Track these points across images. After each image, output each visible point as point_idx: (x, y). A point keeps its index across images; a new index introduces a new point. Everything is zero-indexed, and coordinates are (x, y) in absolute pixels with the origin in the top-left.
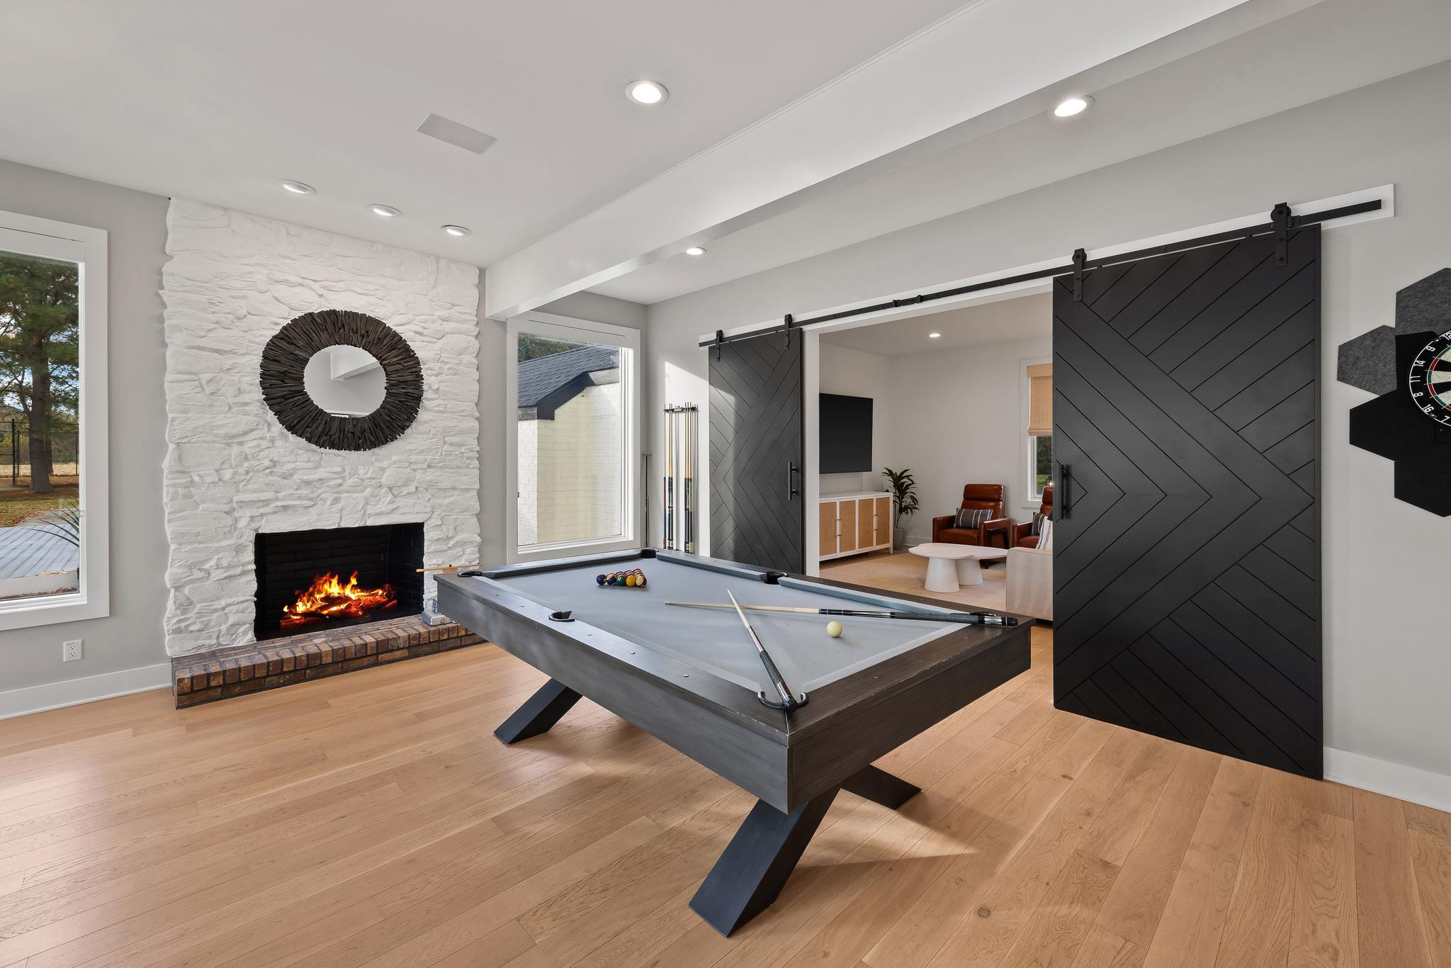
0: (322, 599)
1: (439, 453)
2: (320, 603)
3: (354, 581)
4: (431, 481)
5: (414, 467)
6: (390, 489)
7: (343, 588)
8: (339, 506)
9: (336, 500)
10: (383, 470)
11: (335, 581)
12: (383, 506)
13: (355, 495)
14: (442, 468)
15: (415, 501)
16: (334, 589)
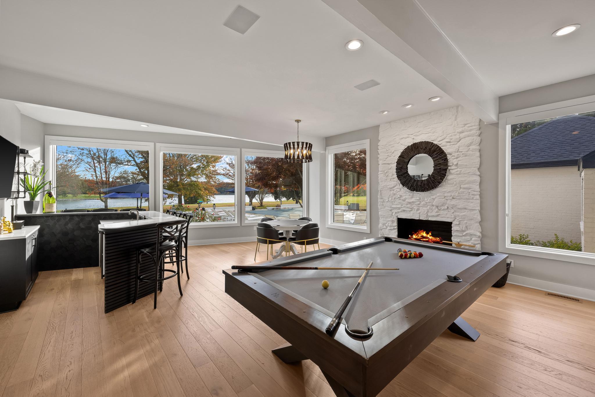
0: (421, 236)
1: (458, 193)
2: (420, 237)
3: (430, 234)
4: (453, 205)
5: (448, 198)
6: (437, 207)
7: (427, 235)
8: (419, 212)
9: (418, 210)
10: (434, 199)
11: (425, 232)
12: (434, 213)
13: (424, 208)
14: (459, 199)
15: (447, 212)
16: (424, 234)
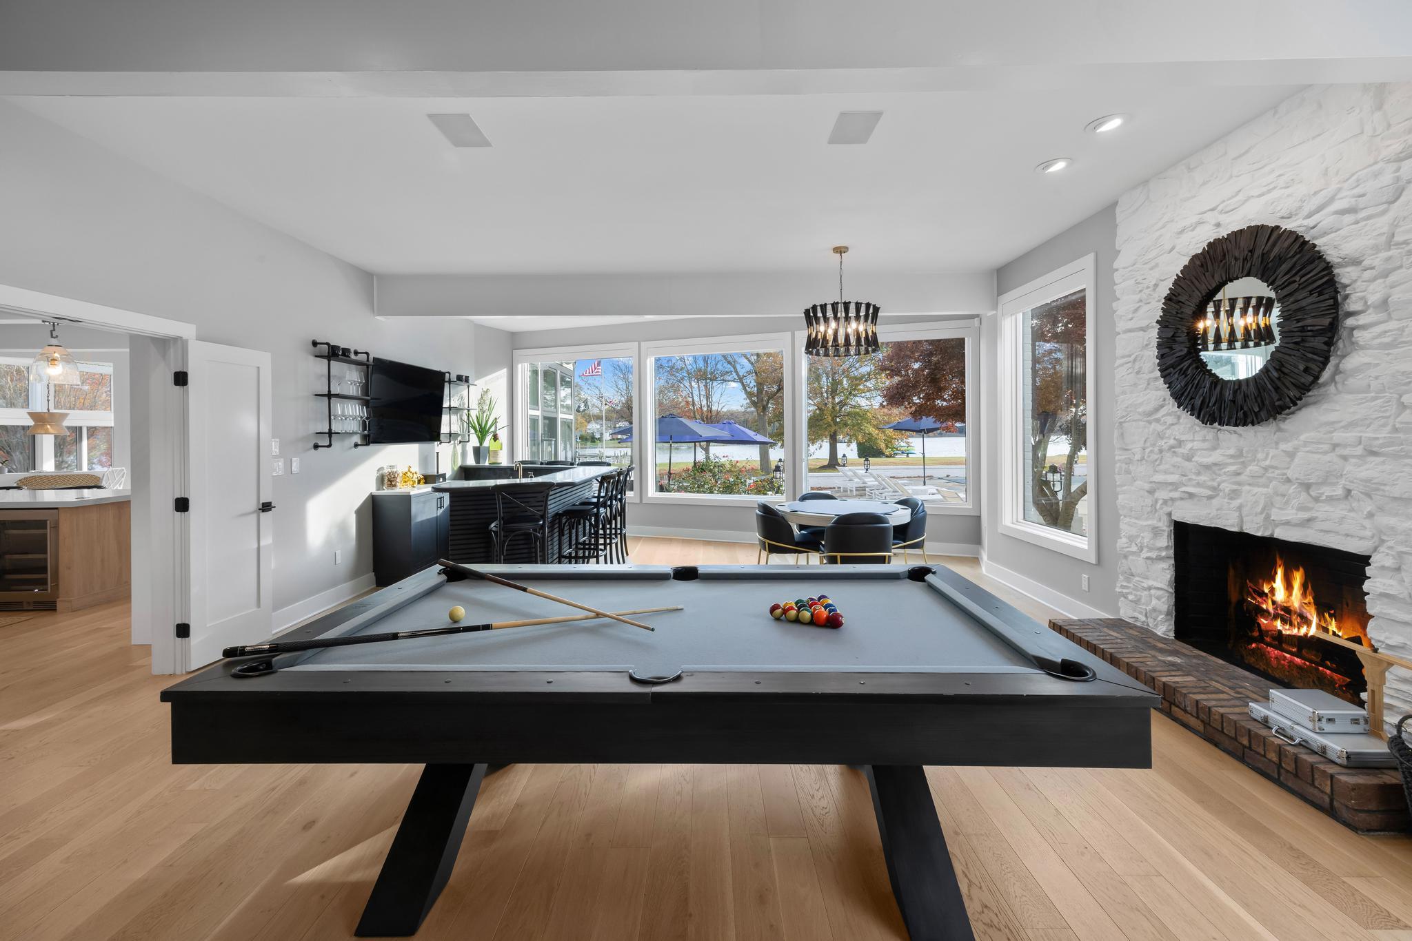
1: (1389, 428)
4: (1368, 480)
5: (1346, 452)
6: (1307, 487)
8: (1236, 503)
9: (1234, 494)
10: (1291, 455)
12: (1291, 514)
13: (1256, 490)
14: (1396, 456)
15: (1344, 512)
